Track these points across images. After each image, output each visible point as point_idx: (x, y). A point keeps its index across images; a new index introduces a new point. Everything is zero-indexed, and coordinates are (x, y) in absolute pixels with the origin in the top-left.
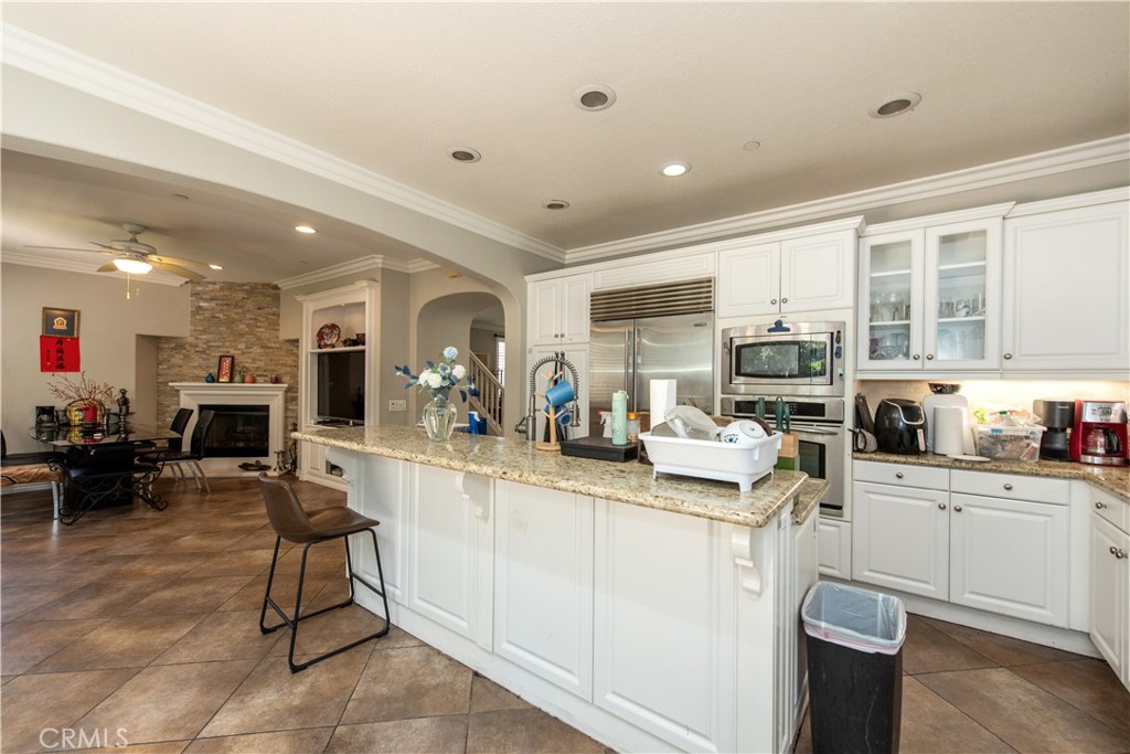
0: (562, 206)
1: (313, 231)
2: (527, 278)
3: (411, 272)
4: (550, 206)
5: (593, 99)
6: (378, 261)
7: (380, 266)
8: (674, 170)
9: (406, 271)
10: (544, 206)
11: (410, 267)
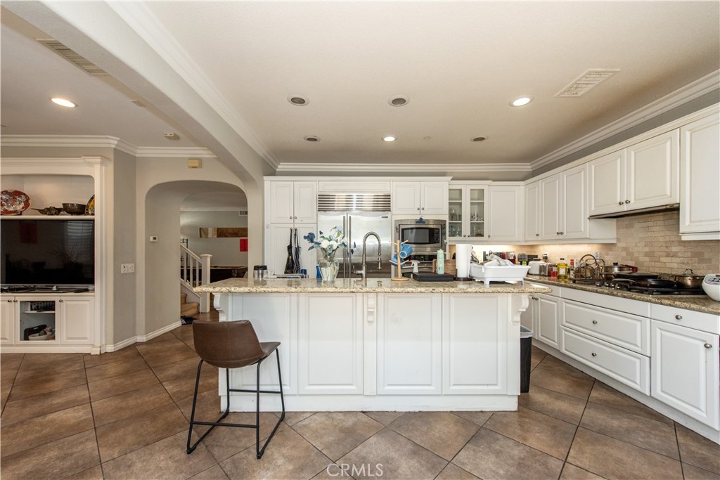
0: (315, 140)
1: (71, 105)
2: (265, 178)
3: (137, 155)
4: (308, 139)
5: (399, 101)
6: (113, 142)
7: (114, 146)
8: (389, 139)
9: (133, 154)
10: (304, 138)
11: (138, 151)
